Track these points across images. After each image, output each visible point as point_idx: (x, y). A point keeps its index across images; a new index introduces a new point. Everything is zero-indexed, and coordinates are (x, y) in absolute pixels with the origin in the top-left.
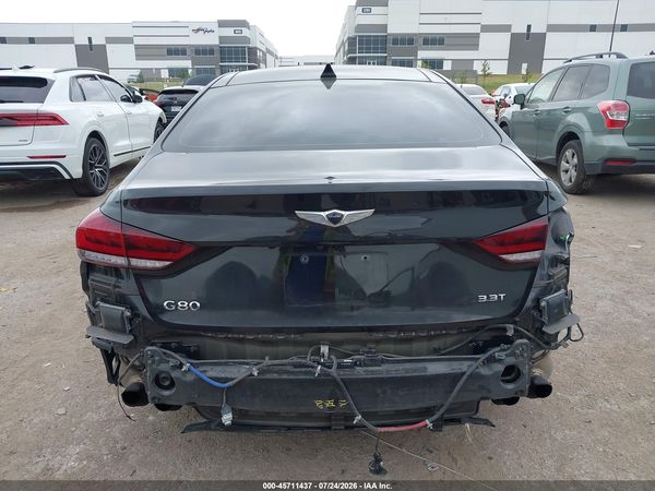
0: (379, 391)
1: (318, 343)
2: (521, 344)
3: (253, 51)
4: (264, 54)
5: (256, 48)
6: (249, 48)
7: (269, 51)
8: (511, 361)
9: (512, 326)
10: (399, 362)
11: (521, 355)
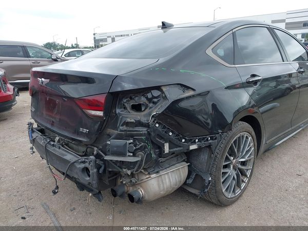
2: (91, 158)
9: (96, 149)
11: (90, 164)
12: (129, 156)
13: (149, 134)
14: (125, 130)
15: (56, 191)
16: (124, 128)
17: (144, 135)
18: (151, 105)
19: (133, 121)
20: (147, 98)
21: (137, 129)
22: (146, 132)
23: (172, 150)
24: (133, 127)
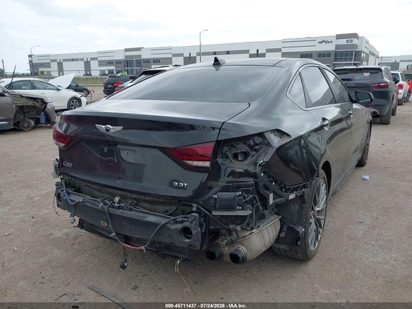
0: (124, 223)
1: (114, 196)
2: (194, 216)
3: (358, 54)
4: (367, 55)
5: (362, 51)
6: (356, 52)
7: (372, 53)
8: (187, 224)
9: (196, 205)
10: (143, 212)
11: (192, 222)
12: (238, 210)
13: (256, 184)
14: (232, 182)
15: (126, 264)
16: (231, 179)
17: (252, 185)
18: (253, 153)
19: (241, 170)
20: (249, 146)
21: (243, 179)
22: (253, 182)
23: (275, 201)
24: (239, 178)
